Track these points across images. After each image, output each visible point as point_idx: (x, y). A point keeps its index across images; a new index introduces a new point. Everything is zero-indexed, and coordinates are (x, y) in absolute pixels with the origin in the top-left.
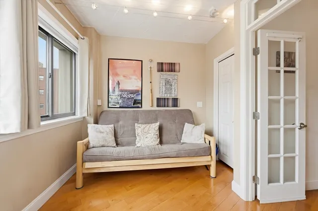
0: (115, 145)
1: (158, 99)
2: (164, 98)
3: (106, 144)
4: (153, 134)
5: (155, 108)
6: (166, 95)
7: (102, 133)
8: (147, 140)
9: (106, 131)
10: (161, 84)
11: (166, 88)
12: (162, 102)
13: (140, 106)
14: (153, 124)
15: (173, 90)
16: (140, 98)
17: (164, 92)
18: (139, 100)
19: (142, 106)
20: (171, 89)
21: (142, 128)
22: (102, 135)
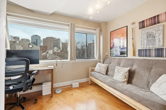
0: (105, 74)
1: (139, 50)
2: (146, 50)
3: (100, 72)
4: (122, 74)
5: (137, 57)
6: (148, 47)
7: (101, 67)
8: (118, 77)
9: (103, 67)
10: (143, 38)
11: (148, 41)
12: (143, 53)
13: (126, 56)
14: (126, 68)
15: (157, 41)
16: (126, 51)
17: (145, 44)
18: (125, 52)
19: (127, 56)
20: (155, 40)
21: (118, 69)
22: (100, 68)
